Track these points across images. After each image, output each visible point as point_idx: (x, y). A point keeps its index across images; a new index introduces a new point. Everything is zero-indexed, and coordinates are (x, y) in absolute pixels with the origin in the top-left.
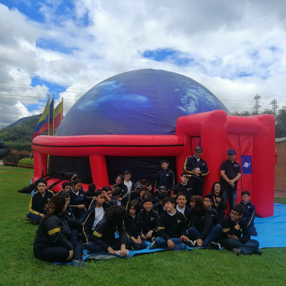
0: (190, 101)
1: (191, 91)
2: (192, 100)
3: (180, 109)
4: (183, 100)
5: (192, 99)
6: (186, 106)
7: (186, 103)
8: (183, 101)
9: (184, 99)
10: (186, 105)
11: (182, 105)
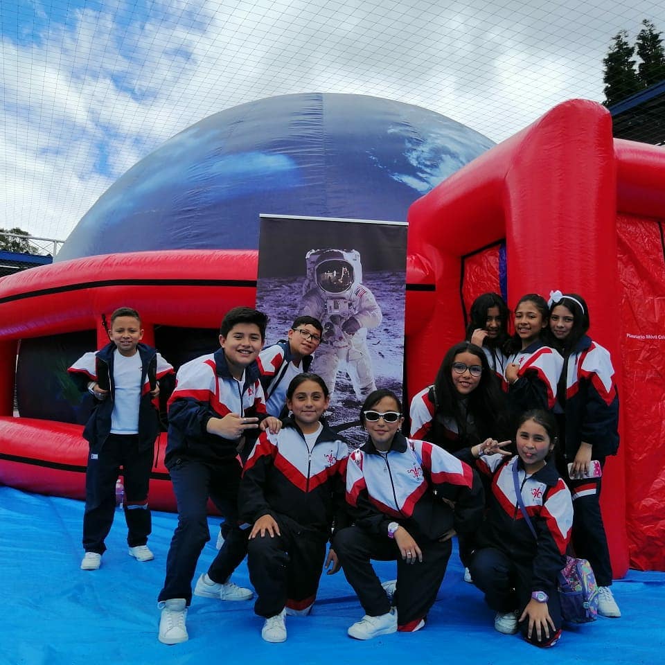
0: (441, 159)
1: (441, 132)
2: (446, 157)
3: (404, 184)
4: (415, 157)
5: (445, 154)
6: (426, 173)
7: (427, 166)
8: (417, 159)
9: (419, 153)
10: (428, 170)
11: (413, 171)
